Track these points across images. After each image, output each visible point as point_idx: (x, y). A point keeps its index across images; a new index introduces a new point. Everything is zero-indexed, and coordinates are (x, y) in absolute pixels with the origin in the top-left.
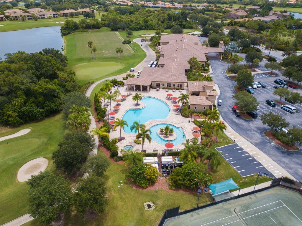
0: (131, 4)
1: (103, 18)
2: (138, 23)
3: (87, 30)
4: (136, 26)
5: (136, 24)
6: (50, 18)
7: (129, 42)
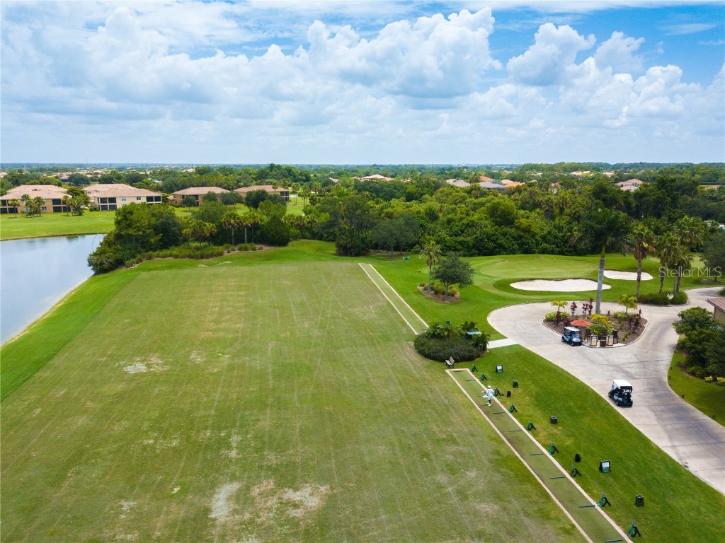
2: (465, 221)
3: (220, 249)
5: (455, 229)
7: (471, 343)
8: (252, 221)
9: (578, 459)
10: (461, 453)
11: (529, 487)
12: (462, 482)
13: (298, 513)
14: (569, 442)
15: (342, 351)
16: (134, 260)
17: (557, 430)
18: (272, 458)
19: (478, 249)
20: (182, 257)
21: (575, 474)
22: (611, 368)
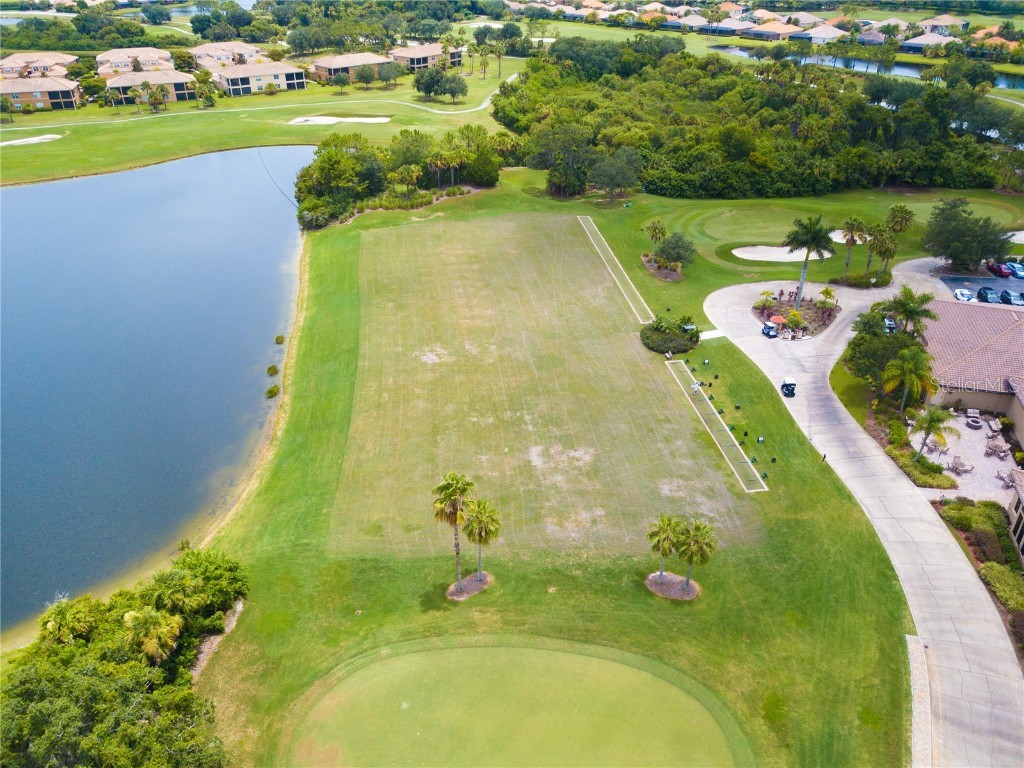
0: (611, 16)
1: (504, 101)
2: (692, 152)
3: (429, 195)
4: (682, 170)
5: (683, 161)
6: (272, 93)
7: (688, 337)
8: (458, 161)
9: (746, 434)
10: (673, 429)
11: (712, 451)
12: (673, 448)
13: (580, 463)
14: (744, 423)
15: (582, 342)
16: (347, 214)
17: (738, 414)
18: (555, 431)
19: (706, 189)
20: (392, 209)
21: (742, 444)
22: (792, 362)
